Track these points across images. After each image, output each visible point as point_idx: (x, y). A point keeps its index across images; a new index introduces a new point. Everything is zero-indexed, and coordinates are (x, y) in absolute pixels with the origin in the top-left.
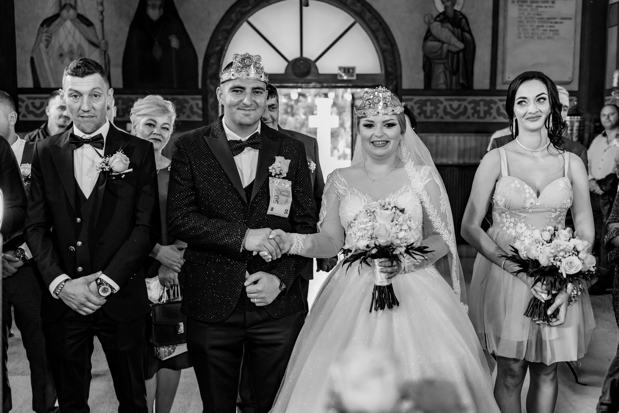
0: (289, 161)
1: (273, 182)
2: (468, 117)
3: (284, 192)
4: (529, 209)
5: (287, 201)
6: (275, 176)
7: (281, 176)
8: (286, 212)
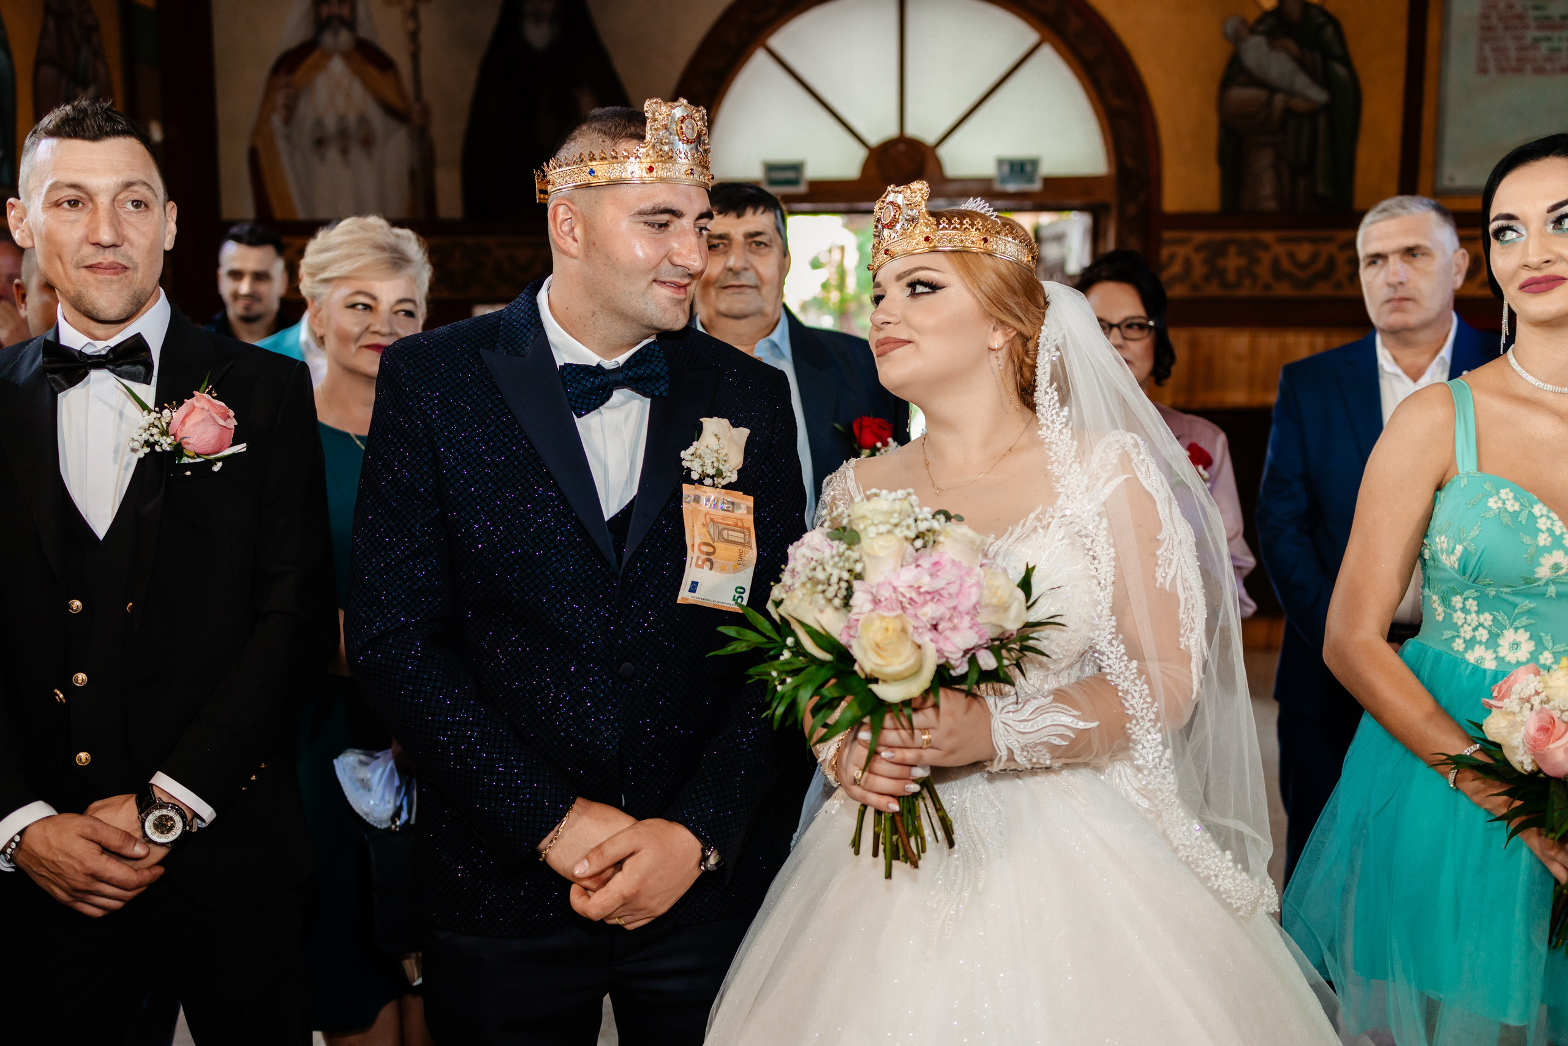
0: (745, 432)
1: (697, 499)
2: (1339, 285)
3: (731, 533)
4: (1547, 584)
5: (740, 563)
6: (700, 482)
7: (720, 480)
8: (737, 595)
